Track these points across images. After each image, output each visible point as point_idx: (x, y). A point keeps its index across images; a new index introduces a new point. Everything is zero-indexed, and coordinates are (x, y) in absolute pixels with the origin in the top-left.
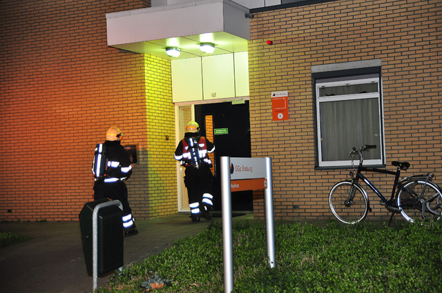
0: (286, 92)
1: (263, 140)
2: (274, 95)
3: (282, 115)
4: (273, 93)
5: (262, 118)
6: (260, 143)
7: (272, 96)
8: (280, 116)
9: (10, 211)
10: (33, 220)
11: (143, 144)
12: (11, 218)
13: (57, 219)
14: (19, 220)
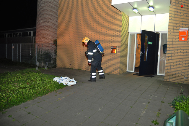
0: (188, 29)
1: (173, 48)
2: (181, 30)
3: (184, 39)
4: (180, 29)
5: (173, 39)
6: (171, 50)
7: (180, 30)
8: (183, 39)
9: (70, 65)
10: (77, 69)
11: (119, 46)
12: (71, 67)
13: (85, 70)
14: (73, 68)
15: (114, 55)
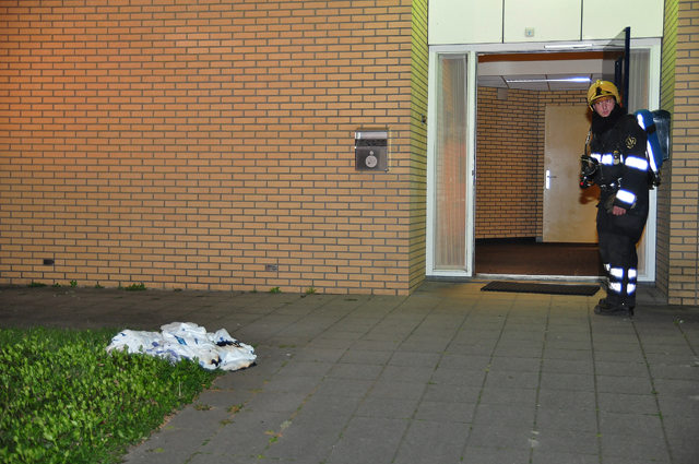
9: (48, 262)
10: (107, 285)
11: (398, 127)
12: (50, 276)
13: (170, 286)
14: (74, 284)
15: (373, 185)
